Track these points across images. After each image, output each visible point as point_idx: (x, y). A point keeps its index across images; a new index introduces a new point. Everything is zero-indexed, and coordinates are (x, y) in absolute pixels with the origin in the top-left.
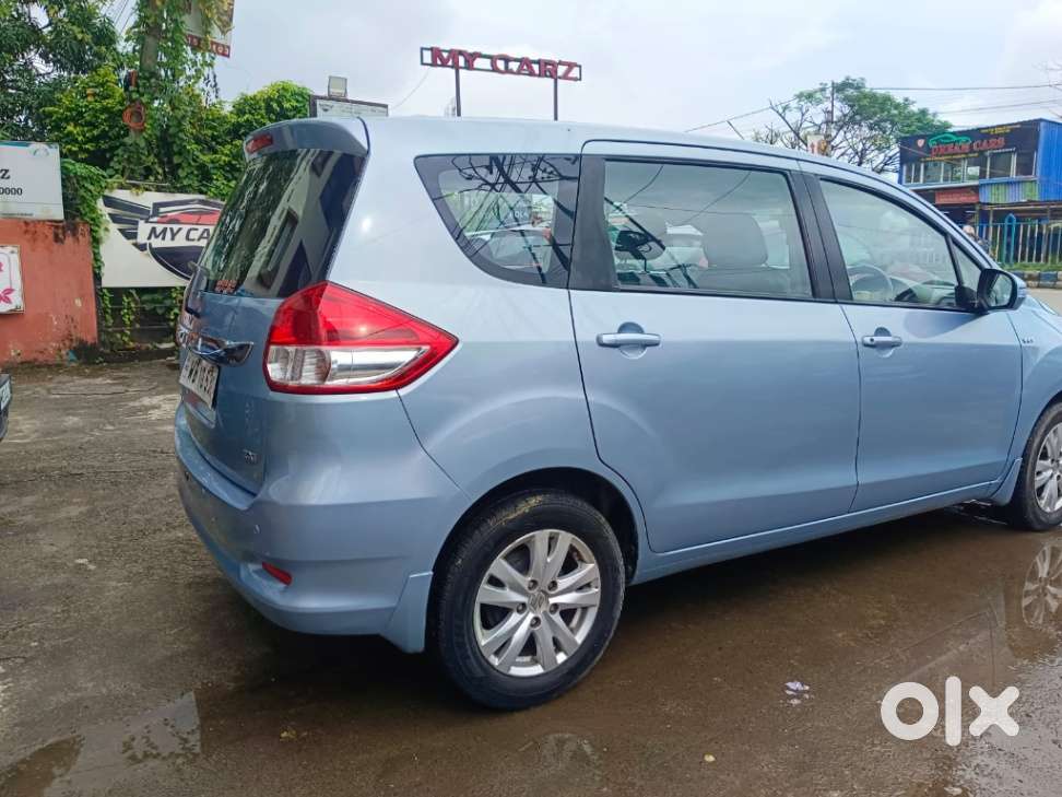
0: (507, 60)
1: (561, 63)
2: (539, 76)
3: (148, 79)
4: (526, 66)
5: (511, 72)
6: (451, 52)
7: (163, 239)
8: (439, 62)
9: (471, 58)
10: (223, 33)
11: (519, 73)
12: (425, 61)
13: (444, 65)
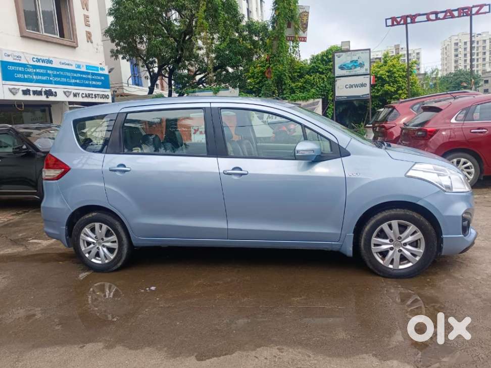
0: (436, 13)
1: (474, 7)
2: (458, 17)
3: (273, 58)
4: (449, 14)
5: (440, 19)
6: (402, 17)
7: (272, 118)
8: (395, 23)
9: (413, 18)
10: (304, 32)
11: (444, 18)
12: (388, 25)
13: (398, 24)
